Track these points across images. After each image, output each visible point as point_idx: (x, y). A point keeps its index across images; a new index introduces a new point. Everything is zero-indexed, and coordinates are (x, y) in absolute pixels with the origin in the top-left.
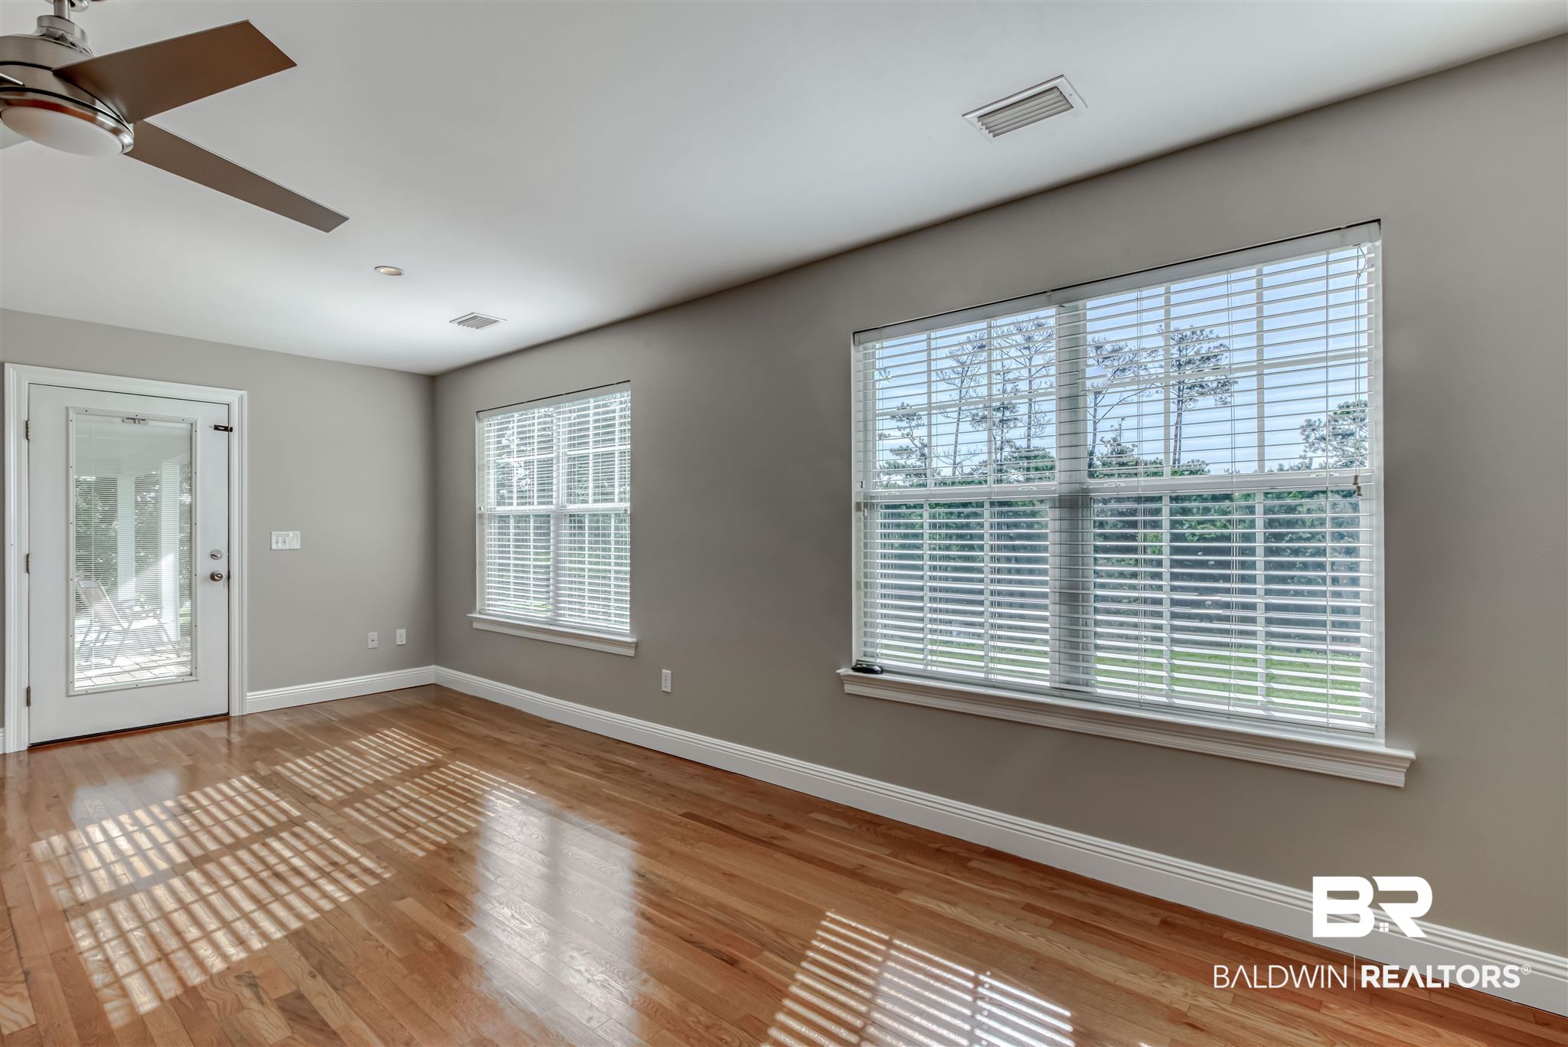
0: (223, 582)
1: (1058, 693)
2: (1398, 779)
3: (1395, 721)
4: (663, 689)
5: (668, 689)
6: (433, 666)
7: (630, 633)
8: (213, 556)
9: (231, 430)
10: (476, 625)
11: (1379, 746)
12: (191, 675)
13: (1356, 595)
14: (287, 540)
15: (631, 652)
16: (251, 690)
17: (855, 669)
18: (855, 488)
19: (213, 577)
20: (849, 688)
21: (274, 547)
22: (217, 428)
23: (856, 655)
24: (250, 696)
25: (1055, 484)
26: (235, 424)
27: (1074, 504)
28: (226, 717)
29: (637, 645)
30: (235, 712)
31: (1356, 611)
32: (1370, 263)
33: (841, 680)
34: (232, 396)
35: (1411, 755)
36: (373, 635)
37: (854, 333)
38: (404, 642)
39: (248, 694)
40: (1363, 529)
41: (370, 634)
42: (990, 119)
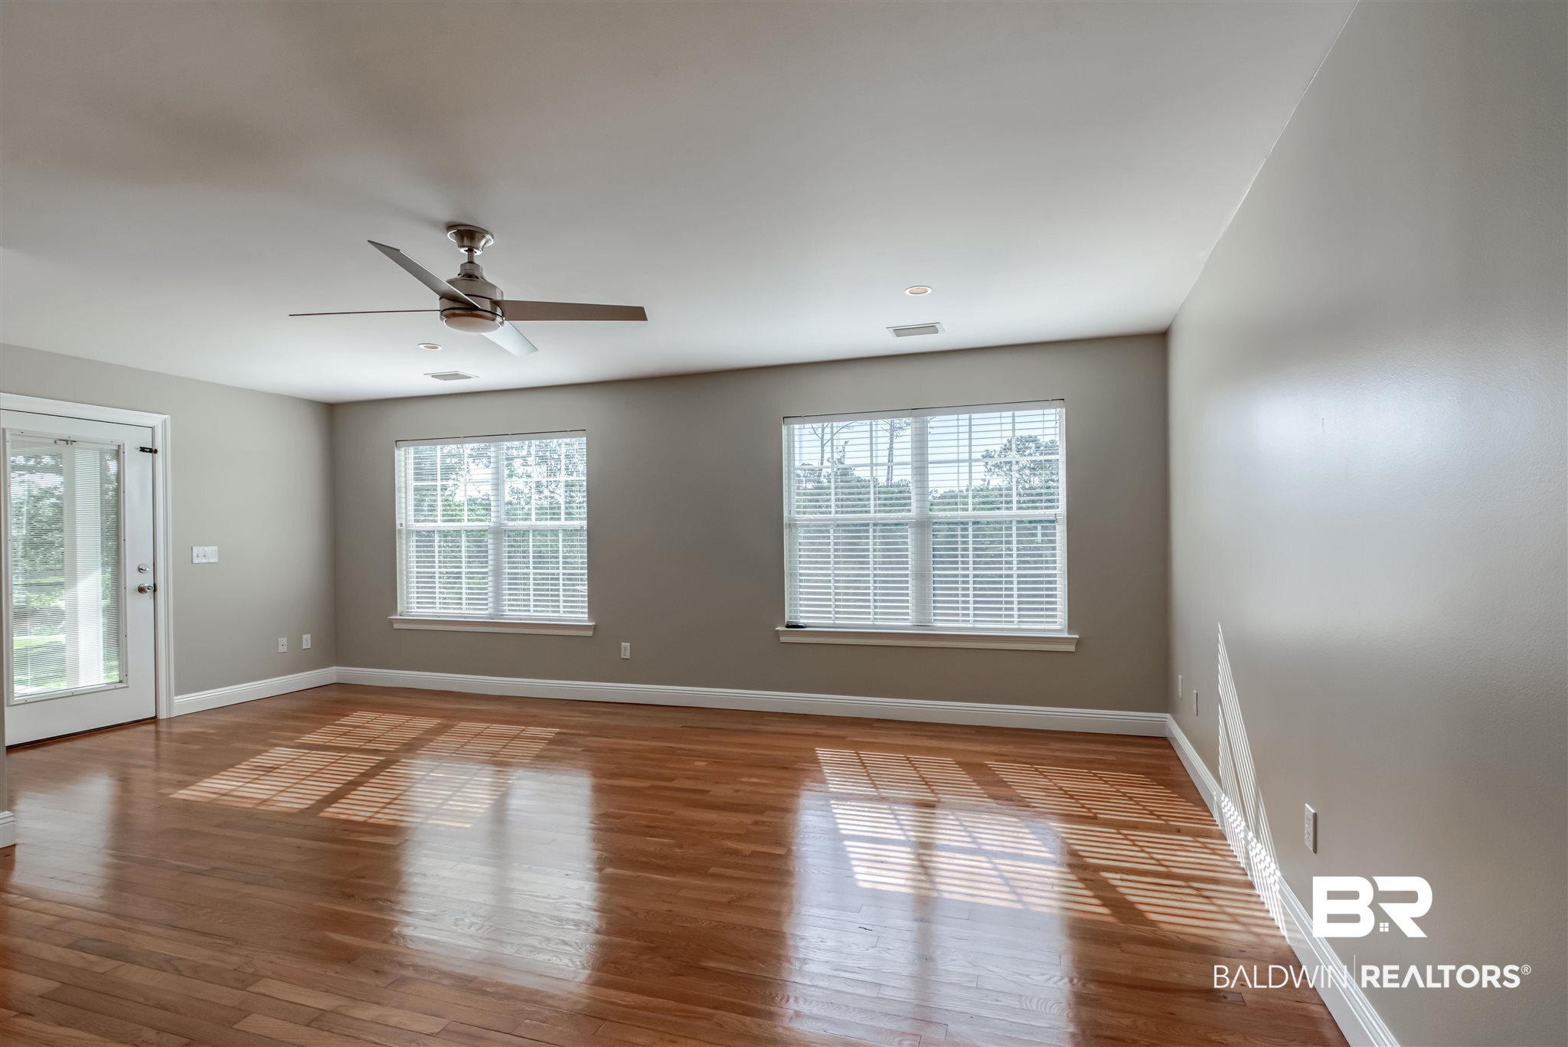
0: (150, 593)
1: (917, 627)
2: (1072, 648)
3: (1071, 626)
4: (623, 657)
5: (628, 657)
6: (334, 668)
7: (588, 617)
8: (140, 570)
9: (156, 451)
10: (396, 626)
11: (1066, 635)
12: (121, 682)
13: (1055, 568)
14: (206, 554)
15: (590, 633)
16: (177, 694)
17: (788, 626)
18: (786, 514)
19: (141, 590)
20: (783, 639)
21: (196, 561)
22: (143, 449)
23: (787, 619)
24: (179, 699)
25: (913, 512)
26: (159, 446)
27: (923, 525)
28: (154, 720)
29: (595, 628)
30: (163, 715)
31: (1055, 575)
32: (1060, 417)
33: (778, 634)
34: (155, 420)
35: (1077, 636)
36: (283, 641)
37: (784, 418)
38: (309, 647)
39: (175, 698)
40: (1058, 538)
41: (280, 639)
42: (899, 331)
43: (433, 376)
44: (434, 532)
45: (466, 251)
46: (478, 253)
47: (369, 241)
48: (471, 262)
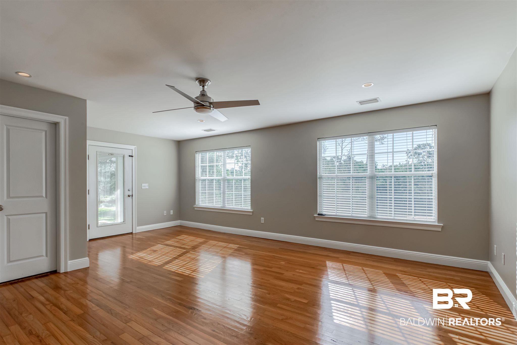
0: (131, 197)
1: (369, 217)
2: (440, 230)
3: (439, 219)
4: (262, 222)
5: (263, 223)
6: (179, 221)
7: (251, 209)
8: (129, 190)
9: (133, 156)
10: (195, 209)
11: (437, 224)
12: (124, 222)
13: (432, 196)
14: (145, 186)
15: (251, 214)
16: (138, 226)
17: (318, 215)
18: (318, 174)
19: (129, 196)
20: (317, 219)
21: (143, 188)
22: (130, 156)
23: (318, 212)
24: (138, 228)
25: (368, 173)
26: (133, 155)
27: (372, 178)
28: (132, 233)
29: (253, 212)
30: (134, 232)
31: (432, 199)
32: (435, 133)
33: (315, 217)
34: (133, 147)
35: (442, 225)
36: (165, 212)
37: (318, 139)
38: (172, 214)
39: (137, 227)
40: (433, 183)
41: (165, 211)
42: (361, 103)
43: (204, 131)
44: (206, 180)
45: (202, 87)
46: (206, 87)
47: (166, 85)
48: (203, 90)
